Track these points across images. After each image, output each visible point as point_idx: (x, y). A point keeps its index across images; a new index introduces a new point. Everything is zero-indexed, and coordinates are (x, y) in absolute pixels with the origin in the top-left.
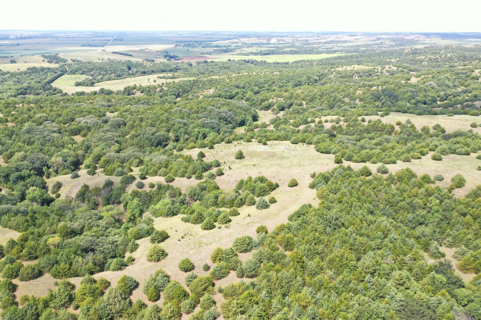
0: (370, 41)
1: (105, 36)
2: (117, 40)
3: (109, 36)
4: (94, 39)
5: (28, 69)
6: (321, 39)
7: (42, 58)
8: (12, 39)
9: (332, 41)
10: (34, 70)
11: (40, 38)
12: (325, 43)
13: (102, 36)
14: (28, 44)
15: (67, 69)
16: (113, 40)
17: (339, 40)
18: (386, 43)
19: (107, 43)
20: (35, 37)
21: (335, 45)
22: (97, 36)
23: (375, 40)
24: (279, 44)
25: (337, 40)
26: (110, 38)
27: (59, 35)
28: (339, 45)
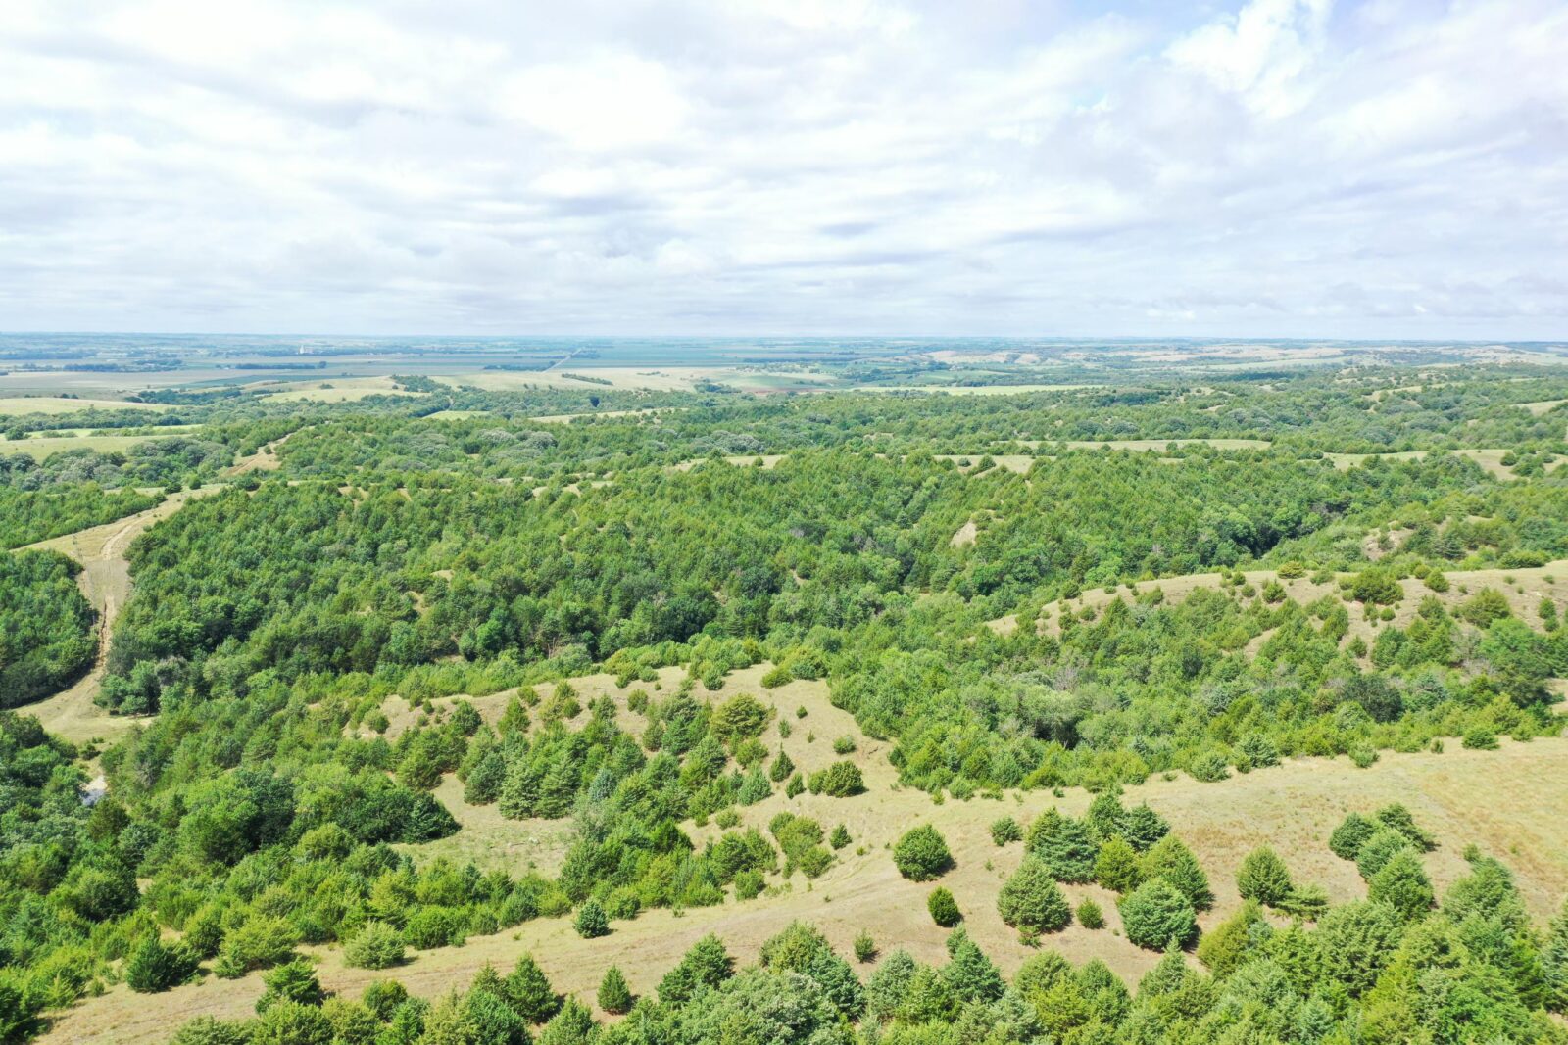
5: (365, 398)
7: (392, 383)
10: (377, 400)
14: (347, 364)
15: (451, 401)
19: (552, 364)
20: (365, 352)
27: (425, 347)
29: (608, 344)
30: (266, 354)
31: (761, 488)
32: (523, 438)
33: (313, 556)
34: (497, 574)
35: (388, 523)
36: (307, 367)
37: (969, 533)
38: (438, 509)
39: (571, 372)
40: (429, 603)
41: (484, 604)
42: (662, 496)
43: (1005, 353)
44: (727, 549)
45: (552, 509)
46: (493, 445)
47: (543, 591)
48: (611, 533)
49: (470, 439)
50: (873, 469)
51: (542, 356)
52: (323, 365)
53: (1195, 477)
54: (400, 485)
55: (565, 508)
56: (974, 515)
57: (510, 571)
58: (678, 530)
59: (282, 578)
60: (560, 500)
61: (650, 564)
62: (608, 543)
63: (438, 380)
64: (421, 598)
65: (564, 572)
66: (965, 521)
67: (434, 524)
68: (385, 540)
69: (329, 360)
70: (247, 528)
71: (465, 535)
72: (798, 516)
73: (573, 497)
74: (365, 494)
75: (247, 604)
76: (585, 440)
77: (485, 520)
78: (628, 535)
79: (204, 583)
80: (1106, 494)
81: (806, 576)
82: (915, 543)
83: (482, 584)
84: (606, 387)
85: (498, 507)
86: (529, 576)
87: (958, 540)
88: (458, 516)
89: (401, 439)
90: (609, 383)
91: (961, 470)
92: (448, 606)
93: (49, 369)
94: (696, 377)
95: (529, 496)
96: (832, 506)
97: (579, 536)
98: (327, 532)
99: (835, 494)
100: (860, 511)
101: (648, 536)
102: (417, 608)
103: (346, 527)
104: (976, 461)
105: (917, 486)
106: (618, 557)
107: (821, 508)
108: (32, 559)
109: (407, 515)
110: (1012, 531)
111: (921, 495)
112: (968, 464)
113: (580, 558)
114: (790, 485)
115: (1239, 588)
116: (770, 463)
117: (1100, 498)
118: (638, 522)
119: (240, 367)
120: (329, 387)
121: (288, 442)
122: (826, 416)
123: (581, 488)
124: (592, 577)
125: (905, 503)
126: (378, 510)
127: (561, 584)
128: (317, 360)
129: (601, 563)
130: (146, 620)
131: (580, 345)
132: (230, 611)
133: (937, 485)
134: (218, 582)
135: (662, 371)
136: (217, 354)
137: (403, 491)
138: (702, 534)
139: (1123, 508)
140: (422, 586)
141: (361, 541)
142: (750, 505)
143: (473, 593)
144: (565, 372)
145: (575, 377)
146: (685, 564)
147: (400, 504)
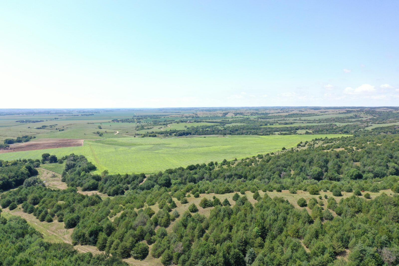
0: (340, 113)
6: (284, 112)
9: (294, 114)
12: (286, 116)
17: (303, 113)
18: (361, 116)
21: (298, 118)
23: (345, 113)
24: (236, 118)
25: (300, 113)
28: (303, 118)
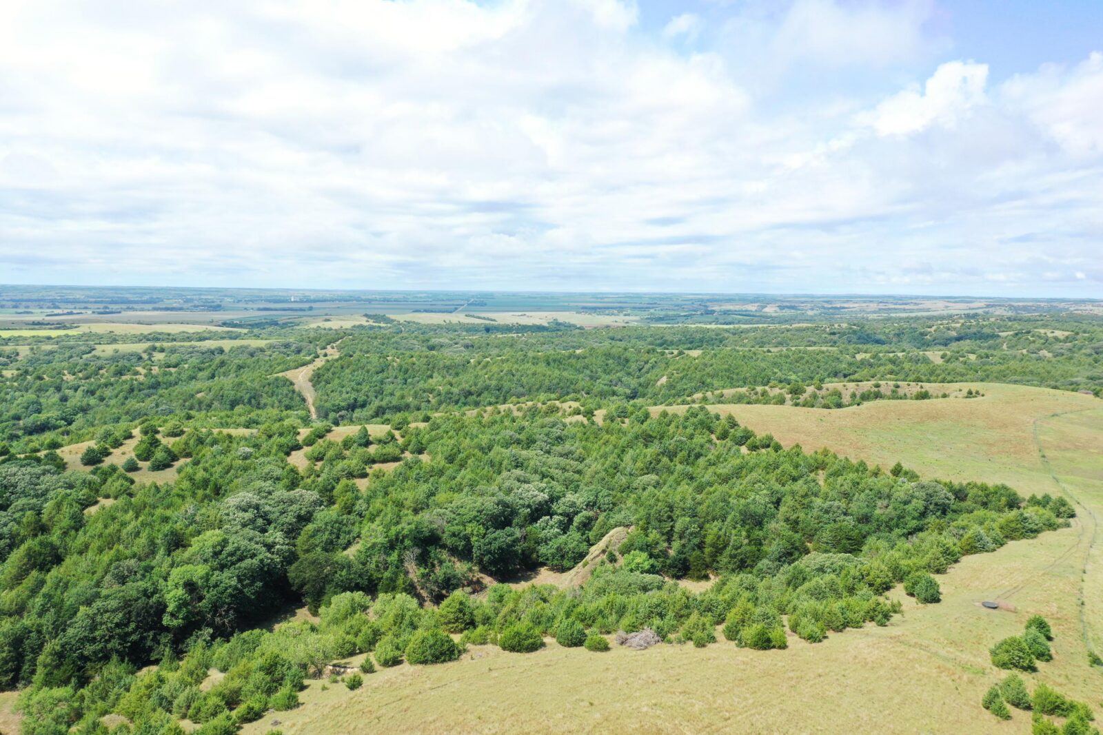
1: (453, 300)
2: (476, 305)
3: (462, 300)
4: (433, 303)
7: (364, 319)
8: (294, 302)
11: (340, 301)
13: (449, 300)
16: (468, 305)
19: (456, 309)
22: (438, 300)
26: (462, 302)
29: (490, 296)
30: (270, 301)
31: (573, 361)
32: (456, 344)
33: (382, 382)
34: (460, 387)
35: (409, 372)
36: (301, 310)
37: (664, 380)
38: (431, 366)
39: (471, 313)
40: (434, 397)
41: (457, 398)
42: (528, 362)
43: (756, 305)
44: (555, 382)
45: (480, 367)
46: (442, 346)
47: (479, 395)
48: (506, 374)
49: (430, 343)
50: (628, 354)
51: (449, 303)
52: (311, 309)
53: (782, 361)
54: (412, 357)
55: (485, 367)
56: (666, 373)
57: (467, 387)
58: (534, 374)
59: (372, 389)
60: (482, 364)
61: (522, 386)
62: (505, 378)
63: (392, 317)
64: (431, 396)
65: (487, 388)
66: (663, 376)
67: (429, 372)
68: (410, 377)
69: (314, 305)
70: (354, 371)
71: (443, 377)
72: (588, 372)
73: (488, 362)
74: (398, 360)
75: (361, 398)
76: (488, 345)
77: (451, 371)
78: (513, 375)
79: (344, 390)
80: (730, 365)
81: (588, 394)
82: (640, 385)
83: (455, 390)
84: (493, 322)
85: (456, 366)
86: (473, 389)
87: (659, 383)
88: (439, 369)
89: (396, 342)
90: (494, 320)
91: (669, 356)
92: (442, 398)
93: (142, 310)
94: (549, 317)
95: (469, 362)
96: (605, 370)
97: (493, 375)
98: (385, 374)
99: (607, 365)
100: (617, 372)
101: (522, 376)
102: (430, 399)
103: (392, 373)
104: (676, 352)
105: (646, 363)
106: (509, 383)
107: (599, 370)
108: (277, 379)
109: (417, 368)
110: (682, 379)
111: (647, 366)
112: (672, 353)
113: (494, 383)
114: (586, 360)
115: (752, 392)
116: (578, 352)
117: (726, 367)
118: (518, 370)
119: (259, 309)
120: (328, 320)
121: (341, 343)
122: (619, 337)
123: (491, 359)
124: (498, 390)
125: (640, 370)
126: (405, 366)
127: (486, 392)
128: (306, 306)
129: (502, 385)
130: (326, 401)
131: (473, 297)
132: (355, 400)
133: (656, 362)
134: (349, 389)
135: (527, 313)
136: (239, 301)
137: (414, 359)
138: (544, 376)
139: (736, 371)
140: (431, 391)
141: (400, 377)
142: (567, 367)
143: (452, 394)
144: (467, 313)
145: (473, 316)
146: (537, 386)
147: (414, 364)
